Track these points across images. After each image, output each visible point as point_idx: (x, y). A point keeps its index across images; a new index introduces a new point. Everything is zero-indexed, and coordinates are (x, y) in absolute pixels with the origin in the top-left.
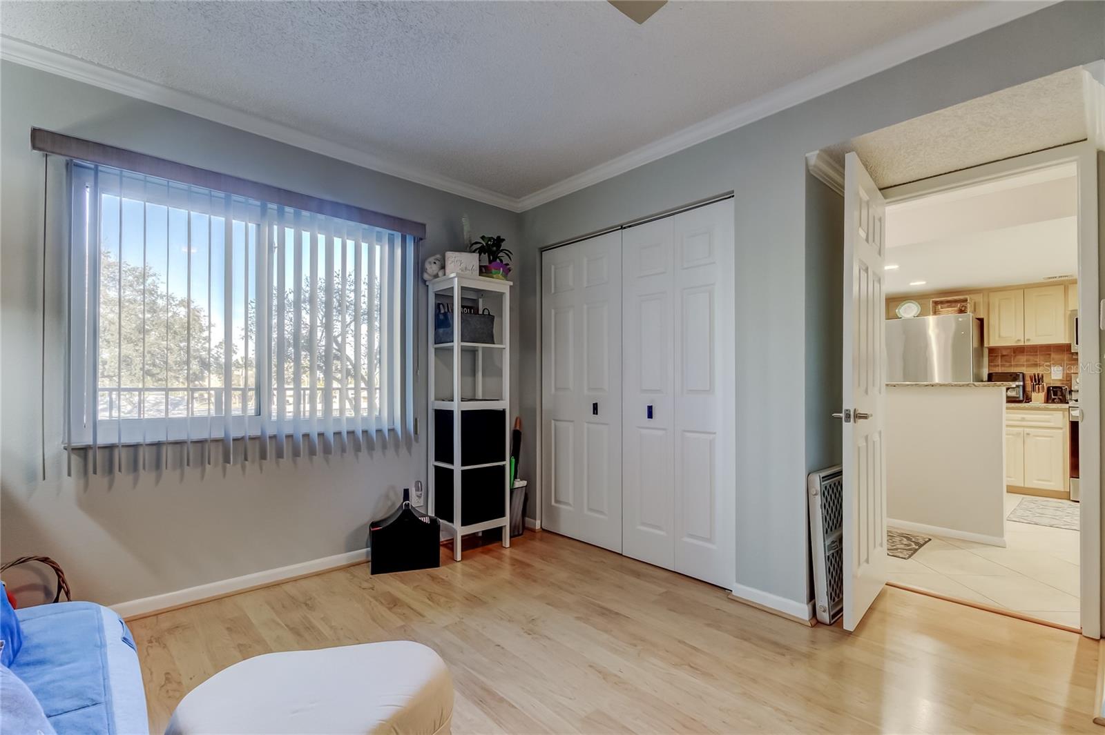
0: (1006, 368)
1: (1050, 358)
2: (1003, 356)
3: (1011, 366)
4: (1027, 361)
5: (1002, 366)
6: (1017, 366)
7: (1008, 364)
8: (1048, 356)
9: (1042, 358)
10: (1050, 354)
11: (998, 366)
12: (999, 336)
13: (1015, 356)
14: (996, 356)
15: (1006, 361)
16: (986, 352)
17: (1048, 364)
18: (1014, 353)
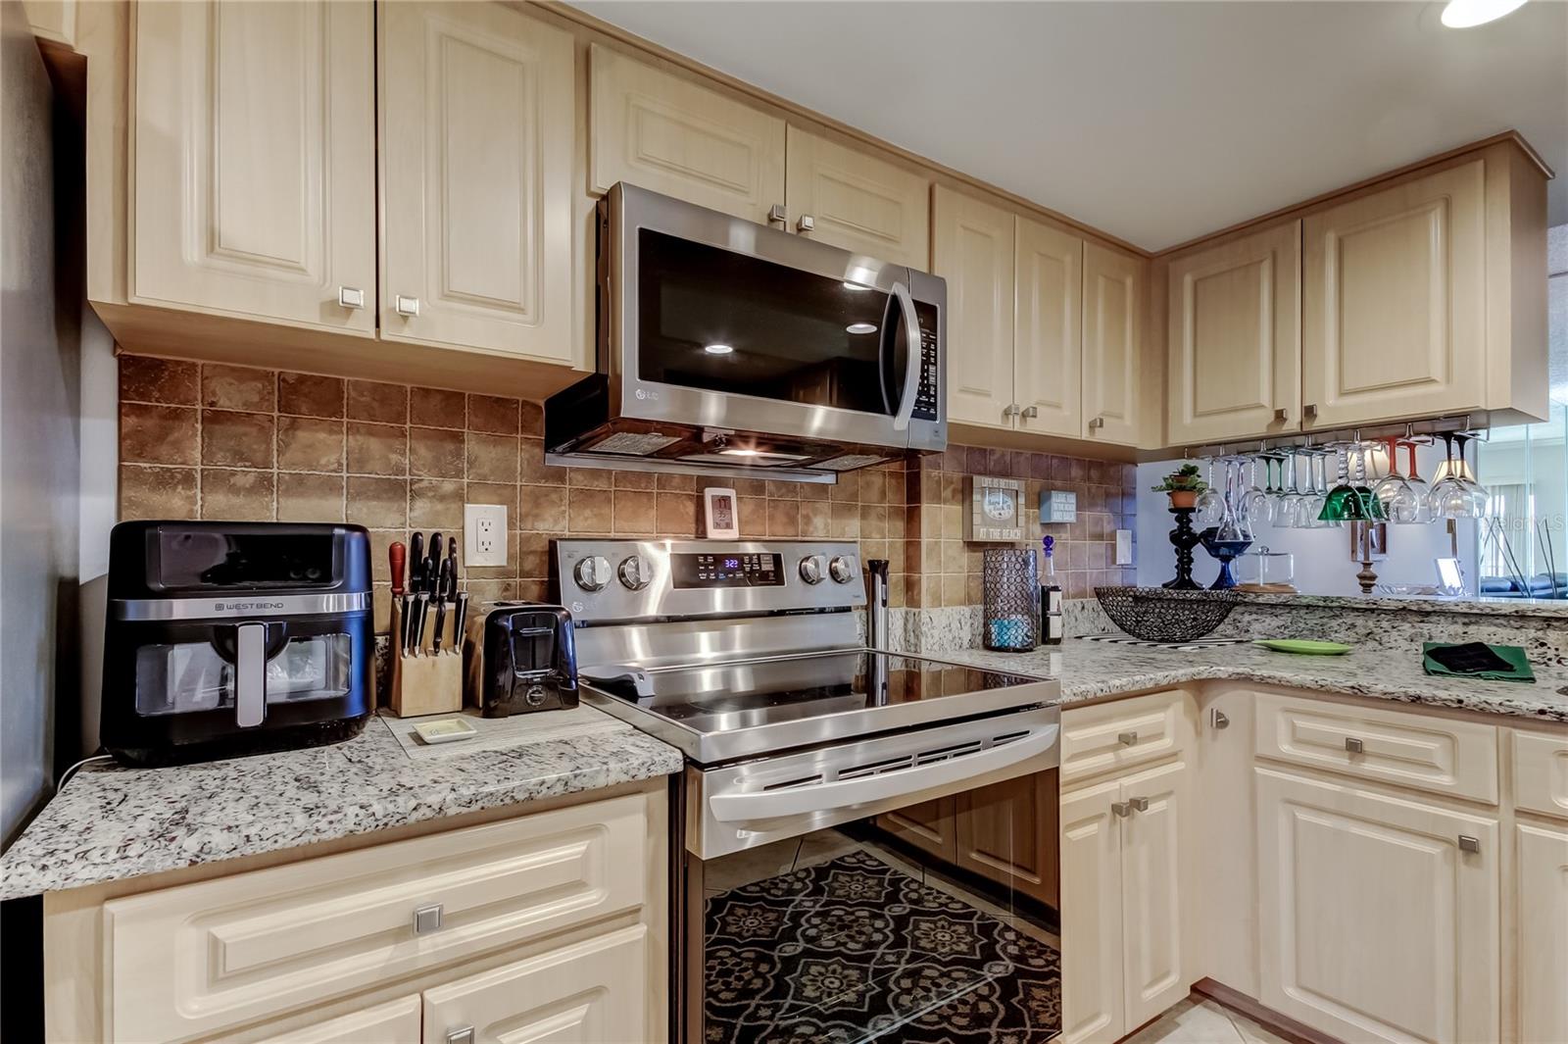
0: (238, 501)
1: (458, 455)
2: (215, 418)
3: (264, 484)
4: (358, 461)
5: (214, 480)
6: (298, 485)
7: (246, 476)
8: (450, 446)
9: (424, 451)
10: (458, 438)
11: (188, 479)
12: (212, 240)
13: (293, 426)
14: (176, 415)
15: (239, 456)
16: (100, 370)
17: (448, 486)
18: (285, 407)
